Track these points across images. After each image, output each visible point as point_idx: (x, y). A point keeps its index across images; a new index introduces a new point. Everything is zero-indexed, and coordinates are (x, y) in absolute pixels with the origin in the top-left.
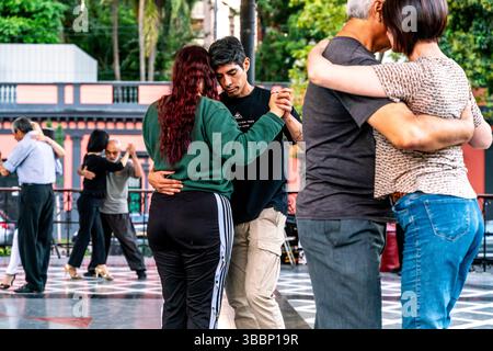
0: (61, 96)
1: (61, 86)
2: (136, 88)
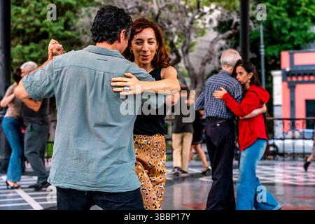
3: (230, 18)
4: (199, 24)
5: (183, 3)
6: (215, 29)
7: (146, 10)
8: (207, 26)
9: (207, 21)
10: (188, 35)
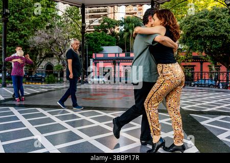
0: (116, 55)
1: (116, 54)
2: (130, 54)
7: (52, 38)
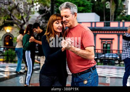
0: (92, 25)
2: (109, 23)
3: (45, 9)
4: (32, 9)
5: (26, 1)
6: (38, 12)
7: (12, 4)
8: (35, 10)
9: (35, 9)
10: (28, 14)
